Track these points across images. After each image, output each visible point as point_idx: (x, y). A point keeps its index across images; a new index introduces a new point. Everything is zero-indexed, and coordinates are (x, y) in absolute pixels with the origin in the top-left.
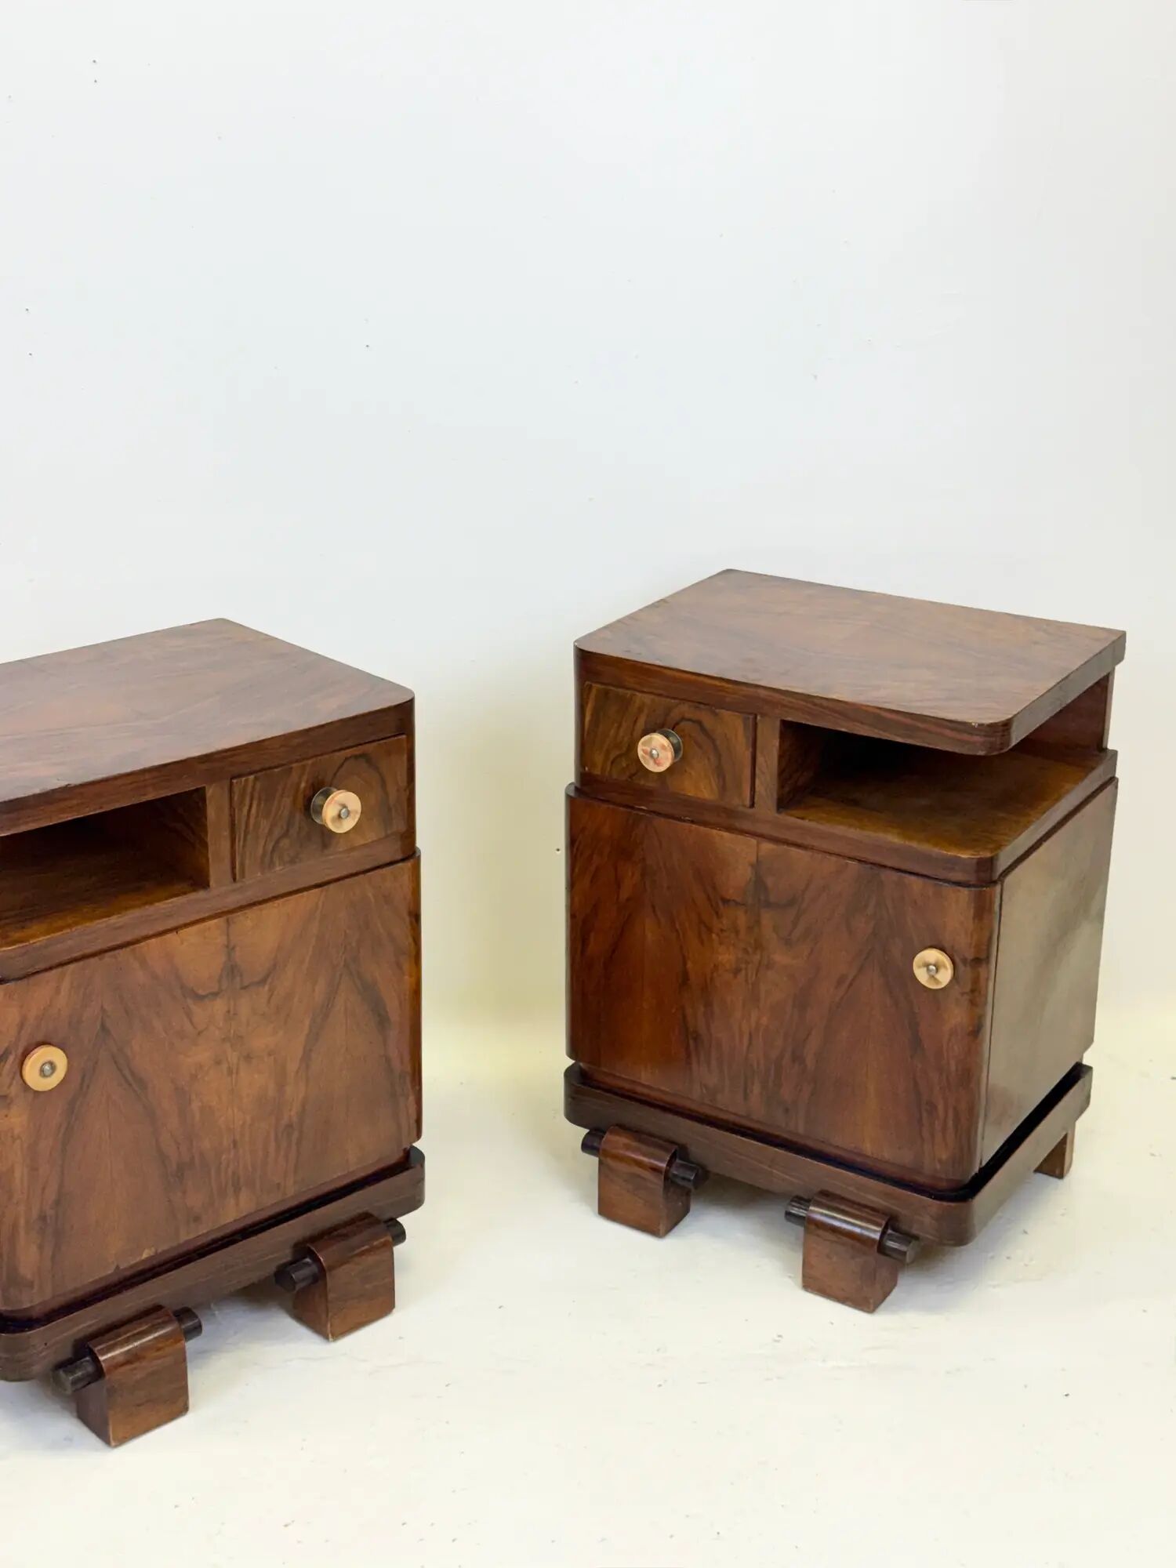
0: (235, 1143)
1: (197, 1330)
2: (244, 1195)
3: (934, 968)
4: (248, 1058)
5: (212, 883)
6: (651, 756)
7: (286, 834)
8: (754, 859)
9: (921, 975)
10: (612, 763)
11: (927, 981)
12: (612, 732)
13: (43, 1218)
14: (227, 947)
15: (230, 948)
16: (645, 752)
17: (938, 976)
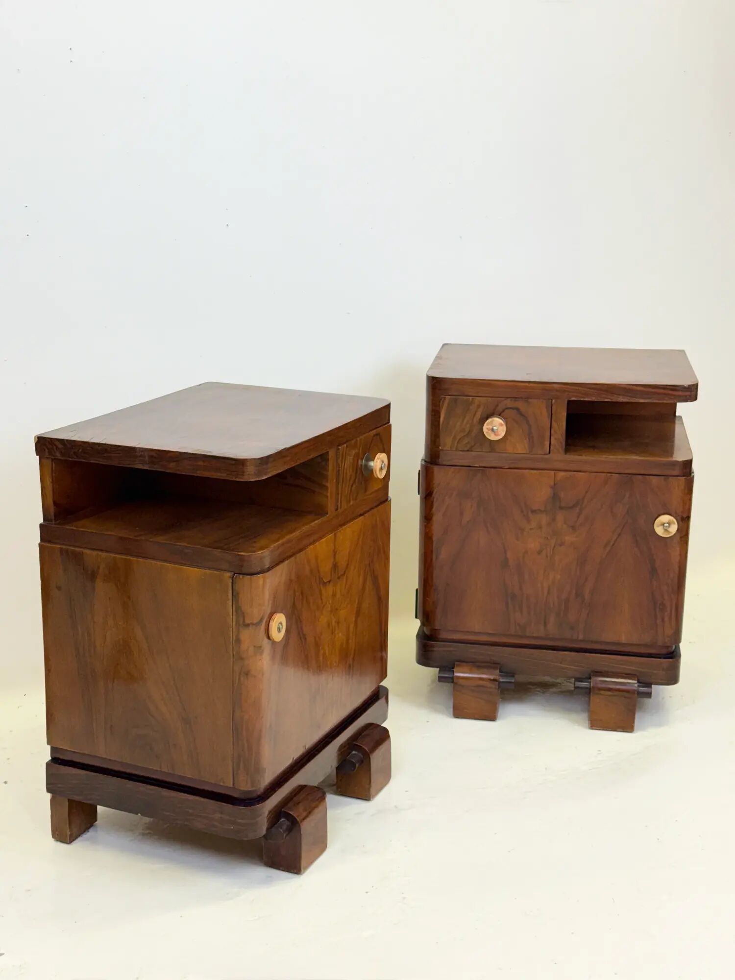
3: (667, 525)
5: (328, 512)
6: (492, 430)
8: (552, 483)
9: (659, 531)
10: (458, 443)
11: (663, 534)
12: (459, 424)
14: (334, 551)
16: (487, 429)
17: (670, 530)
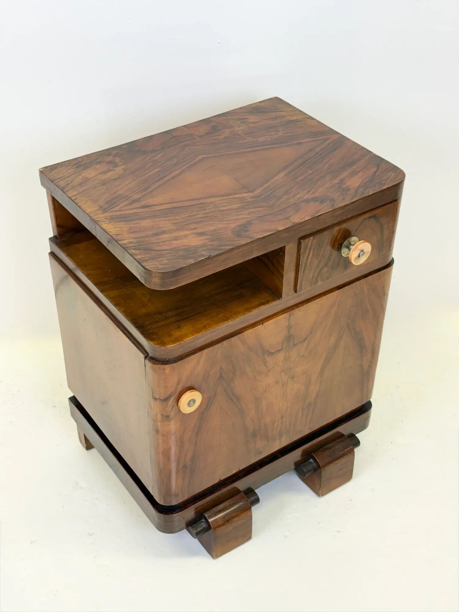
0: (282, 417)
1: (257, 501)
2: (284, 438)
4: (293, 377)
5: (283, 296)
7: (326, 265)
13: (185, 466)
14: (288, 327)
15: (289, 328)
